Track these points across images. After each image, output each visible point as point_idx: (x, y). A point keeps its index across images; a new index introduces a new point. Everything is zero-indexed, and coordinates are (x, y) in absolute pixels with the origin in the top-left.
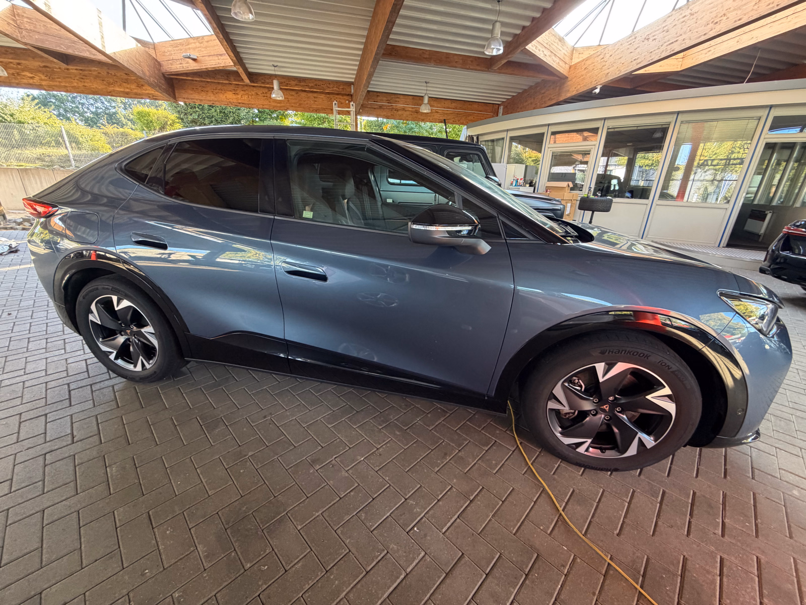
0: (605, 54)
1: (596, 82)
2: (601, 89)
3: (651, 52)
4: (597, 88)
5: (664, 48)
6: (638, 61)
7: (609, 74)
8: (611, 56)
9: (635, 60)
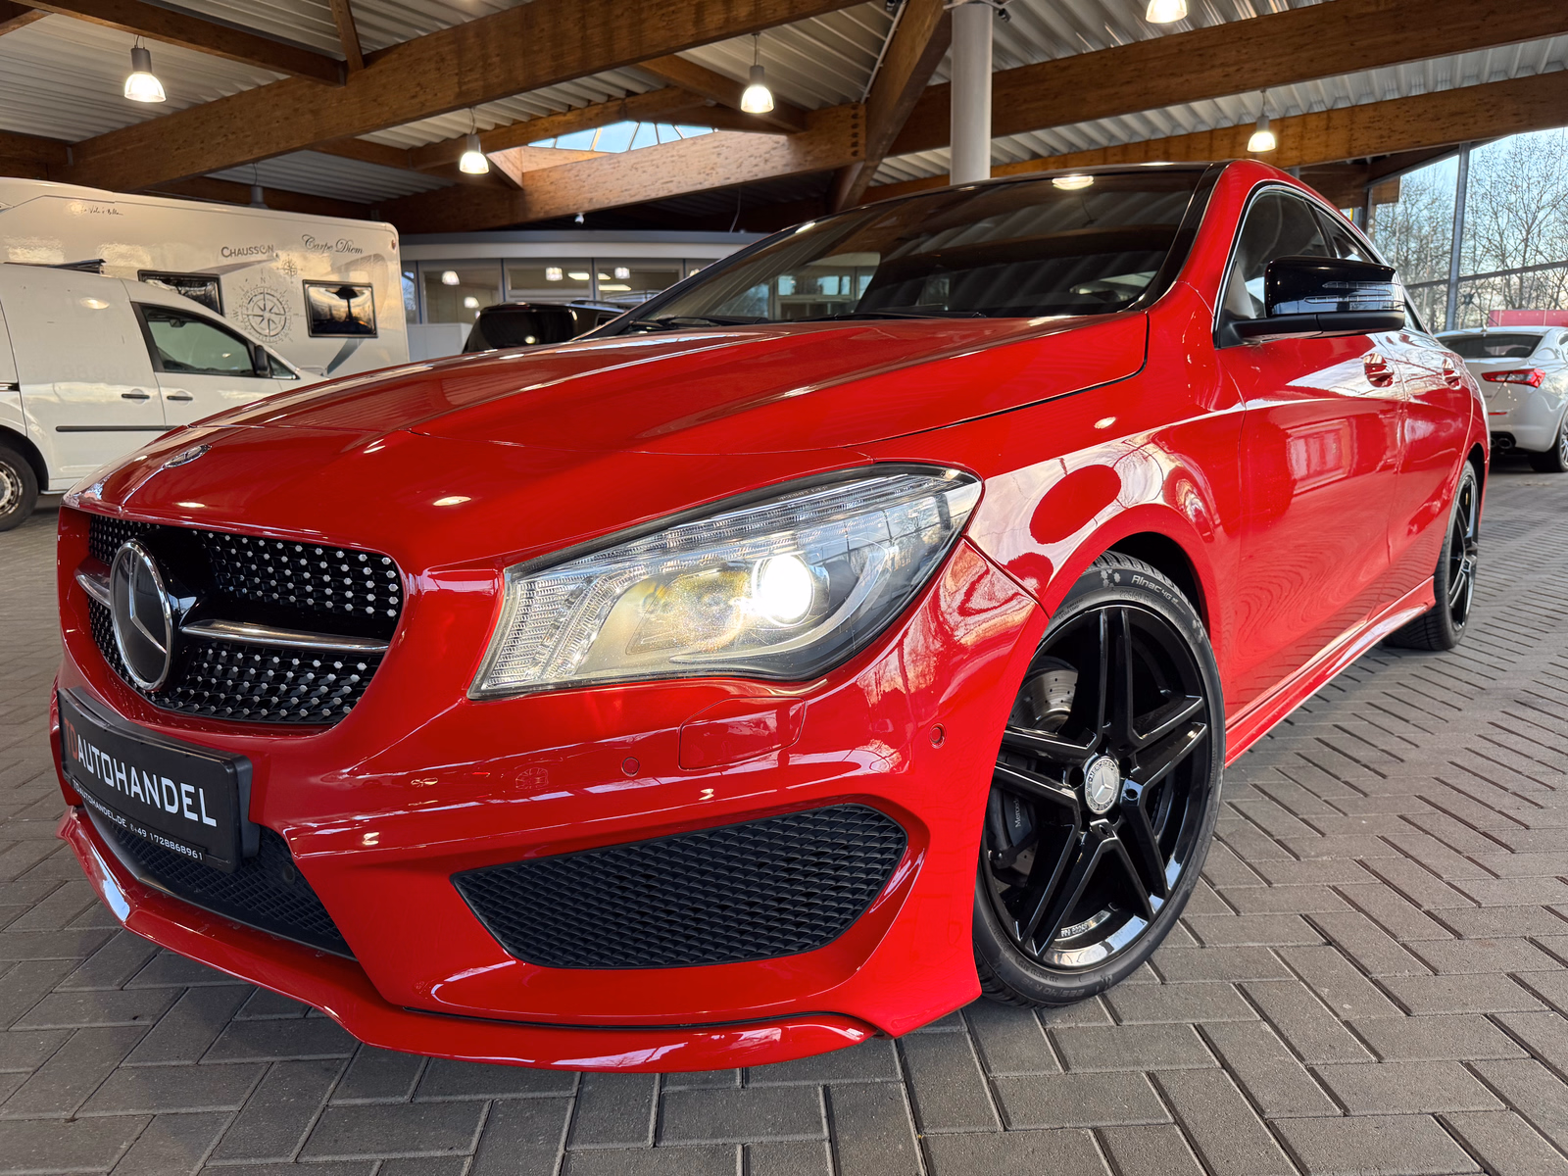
0: (579, 171)
1: (575, 207)
2: (584, 216)
3: (645, 186)
4: (576, 216)
5: (658, 185)
6: (632, 192)
7: (594, 200)
8: (589, 176)
9: (626, 190)
